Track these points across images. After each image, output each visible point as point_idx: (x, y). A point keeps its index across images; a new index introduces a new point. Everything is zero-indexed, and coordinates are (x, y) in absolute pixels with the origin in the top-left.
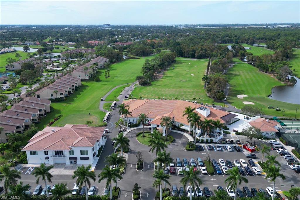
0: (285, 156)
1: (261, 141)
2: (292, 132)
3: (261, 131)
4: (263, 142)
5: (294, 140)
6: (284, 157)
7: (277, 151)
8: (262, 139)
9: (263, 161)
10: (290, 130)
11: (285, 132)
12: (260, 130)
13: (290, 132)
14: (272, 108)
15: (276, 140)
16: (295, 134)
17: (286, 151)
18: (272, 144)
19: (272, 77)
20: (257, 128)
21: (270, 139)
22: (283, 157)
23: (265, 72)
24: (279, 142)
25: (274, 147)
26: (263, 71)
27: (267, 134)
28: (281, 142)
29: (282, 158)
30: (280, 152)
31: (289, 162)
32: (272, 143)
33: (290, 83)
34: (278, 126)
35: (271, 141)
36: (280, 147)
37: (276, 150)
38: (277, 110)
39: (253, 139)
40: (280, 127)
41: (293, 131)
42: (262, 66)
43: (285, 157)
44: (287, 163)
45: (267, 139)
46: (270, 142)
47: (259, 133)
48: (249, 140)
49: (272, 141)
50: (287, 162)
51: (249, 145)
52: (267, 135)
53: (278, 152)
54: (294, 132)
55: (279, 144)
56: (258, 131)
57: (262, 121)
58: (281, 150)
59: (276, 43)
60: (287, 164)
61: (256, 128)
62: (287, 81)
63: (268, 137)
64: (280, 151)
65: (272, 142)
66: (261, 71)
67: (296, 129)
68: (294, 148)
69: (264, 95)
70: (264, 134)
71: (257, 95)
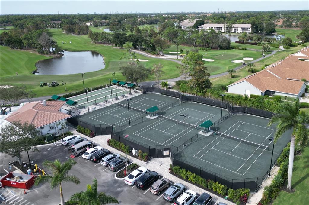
0: (103, 161)
1: (44, 149)
2: (90, 111)
3: (38, 128)
4: (49, 147)
5: (101, 123)
6: (102, 163)
7: (84, 156)
8: (45, 143)
9: (63, 200)
10: (87, 109)
11: (81, 114)
12: (34, 127)
13: (87, 111)
14: (45, 84)
15: (72, 135)
16: (95, 112)
17: (99, 148)
18: (67, 145)
19: (31, 52)
20: (26, 124)
21: (60, 137)
22: (101, 165)
23: (20, 49)
24: (79, 136)
25: (76, 150)
26: (18, 49)
27: (51, 128)
28: (82, 133)
29: (99, 168)
30: (91, 157)
31: (115, 171)
32: (69, 143)
33: (57, 55)
34: (65, 108)
35: (64, 139)
36: (86, 145)
37: (79, 155)
38: (53, 86)
39: (24, 153)
40: (69, 108)
41: (91, 108)
42: (13, 41)
43: (104, 164)
44: (113, 176)
45: (53, 138)
46: (63, 143)
47: (34, 135)
48: (16, 159)
49: (66, 139)
50: (113, 173)
51: (18, 172)
52: (53, 131)
53: (87, 158)
54: (93, 110)
55: (81, 140)
56: (31, 128)
57: (33, 108)
58: (90, 151)
59: (24, 22)
60: (116, 177)
61: (23, 125)
62: (52, 54)
63: (56, 134)
64: (90, 155)
65: (67, 142)
66: (13, 49)
67: (94, 104)
68: (109, 137)
69: (26, 72)
70: (45, 131)
71: (15, 75)
